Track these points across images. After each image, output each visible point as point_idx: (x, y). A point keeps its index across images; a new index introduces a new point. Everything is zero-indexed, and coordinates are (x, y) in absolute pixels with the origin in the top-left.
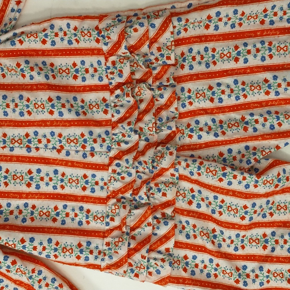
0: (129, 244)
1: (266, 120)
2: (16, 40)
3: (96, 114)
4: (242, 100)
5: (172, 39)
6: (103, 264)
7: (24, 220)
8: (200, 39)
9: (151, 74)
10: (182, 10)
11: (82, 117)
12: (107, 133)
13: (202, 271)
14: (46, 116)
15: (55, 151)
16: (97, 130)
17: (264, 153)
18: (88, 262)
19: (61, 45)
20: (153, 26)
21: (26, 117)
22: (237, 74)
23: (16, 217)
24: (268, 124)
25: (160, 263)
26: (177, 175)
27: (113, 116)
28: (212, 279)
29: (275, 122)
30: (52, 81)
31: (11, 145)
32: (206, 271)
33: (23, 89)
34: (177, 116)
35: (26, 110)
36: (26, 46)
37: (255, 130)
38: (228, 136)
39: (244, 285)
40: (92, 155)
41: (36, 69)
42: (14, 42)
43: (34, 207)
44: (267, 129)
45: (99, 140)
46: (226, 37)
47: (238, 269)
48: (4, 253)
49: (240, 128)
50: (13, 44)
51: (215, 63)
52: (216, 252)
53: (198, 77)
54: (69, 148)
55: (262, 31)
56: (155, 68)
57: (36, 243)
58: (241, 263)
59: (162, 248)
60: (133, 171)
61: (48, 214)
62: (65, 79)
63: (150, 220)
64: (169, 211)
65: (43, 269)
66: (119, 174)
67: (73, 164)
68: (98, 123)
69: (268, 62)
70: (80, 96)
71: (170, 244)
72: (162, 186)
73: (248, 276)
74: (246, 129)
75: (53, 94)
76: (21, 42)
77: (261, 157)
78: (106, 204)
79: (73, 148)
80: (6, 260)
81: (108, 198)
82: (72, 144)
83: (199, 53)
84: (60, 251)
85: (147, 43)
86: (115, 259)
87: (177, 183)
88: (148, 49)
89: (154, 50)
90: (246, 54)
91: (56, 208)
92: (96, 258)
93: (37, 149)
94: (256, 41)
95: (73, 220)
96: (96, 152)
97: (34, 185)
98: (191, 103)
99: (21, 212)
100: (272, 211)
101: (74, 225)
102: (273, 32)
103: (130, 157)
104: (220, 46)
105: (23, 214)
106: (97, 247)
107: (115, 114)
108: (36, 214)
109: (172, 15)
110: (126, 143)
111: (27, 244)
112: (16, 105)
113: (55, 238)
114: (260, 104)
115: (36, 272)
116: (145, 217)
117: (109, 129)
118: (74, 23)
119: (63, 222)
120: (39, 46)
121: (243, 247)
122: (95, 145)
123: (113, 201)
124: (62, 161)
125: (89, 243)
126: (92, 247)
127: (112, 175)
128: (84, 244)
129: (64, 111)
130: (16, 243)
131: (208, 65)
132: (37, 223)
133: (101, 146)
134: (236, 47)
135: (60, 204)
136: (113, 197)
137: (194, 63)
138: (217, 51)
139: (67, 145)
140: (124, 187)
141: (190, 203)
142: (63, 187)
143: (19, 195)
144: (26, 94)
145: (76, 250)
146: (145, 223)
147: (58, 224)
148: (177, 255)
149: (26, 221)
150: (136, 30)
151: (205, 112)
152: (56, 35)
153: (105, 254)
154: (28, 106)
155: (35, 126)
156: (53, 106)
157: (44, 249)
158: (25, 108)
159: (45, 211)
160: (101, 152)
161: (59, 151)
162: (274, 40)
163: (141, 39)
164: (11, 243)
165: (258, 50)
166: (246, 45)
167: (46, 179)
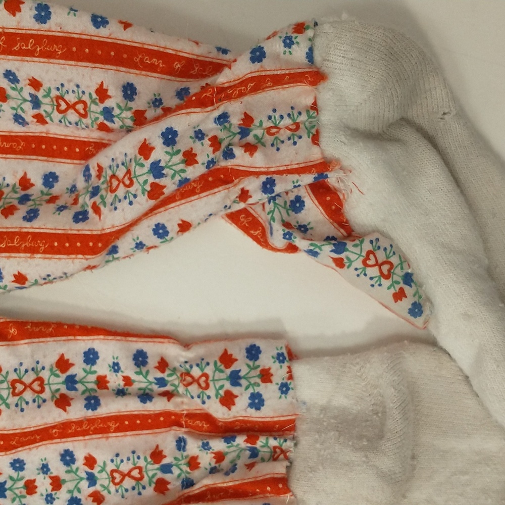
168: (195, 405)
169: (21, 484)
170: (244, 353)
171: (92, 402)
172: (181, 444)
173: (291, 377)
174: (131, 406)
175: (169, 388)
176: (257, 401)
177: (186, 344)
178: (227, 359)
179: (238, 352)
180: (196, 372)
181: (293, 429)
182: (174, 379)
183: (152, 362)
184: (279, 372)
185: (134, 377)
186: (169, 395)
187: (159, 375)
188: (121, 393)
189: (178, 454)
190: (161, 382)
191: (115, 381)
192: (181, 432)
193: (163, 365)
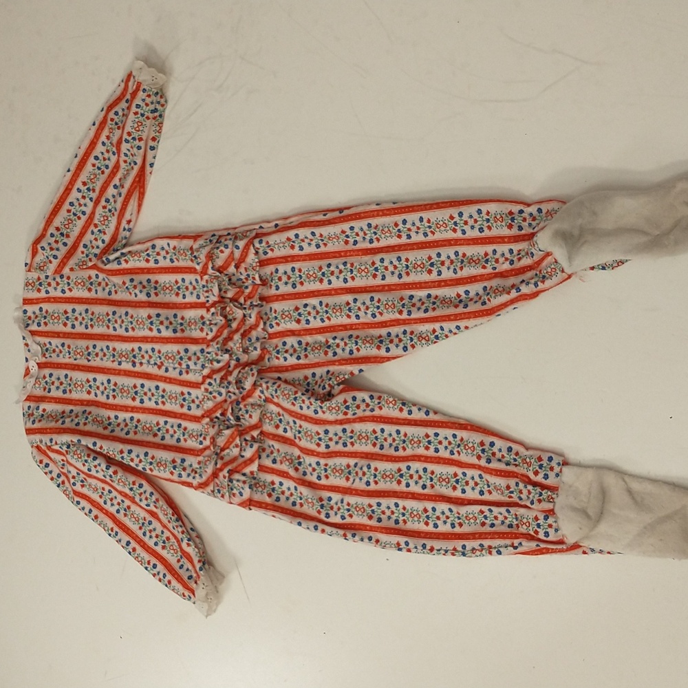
0: (216, 464)
1: (346, 344)
2: (122, 260)
3: (193, 331)
4: (327, 323)
5: (257, 260)
6: (195, 483)
7: (128, 433)
8: (286, 259)
9: (243, 292)
10: (270, 230)
11: (179, 335)
12: (202, 351)
13: (288, 499)
14: (147, 333)
15: (156, 367)
16: (193, 348)
17: (338, 379)
18: (181, 479)
19: (164, 263)
20: (237, 247)
21: (131, 333)
22: (323, 295)
23: (122, 429)
24: (348, 349)
25: (241, 484)
26: (263, 397)
27: (207, 334)
28: (297, 508)
29: (354, 348)
30: (153, 298)
31: (120, 360)
32: (292, 499)
33: (129, 306)
34: (267, 336)
35: (130, 326)
36: (131, 265)
37: (335, 354)
38: (309, 360)
39: (326, 517)
40: (187, 373)
41: (140, 287)
42: (120, 261)
43: (139, 421)
44: (346, 355)
45: (194, 358)
46: (311, 257)
47: (321, 499)
48: (108, 462)
49: (321, 351)
50: (119, 263)
51: (302, 283)
52: (298, 479)
53: (284, 297)
54: (168, 365)
55: (346, 251)
56: (247, 287)
57: (133, 455)
58: (325, 494)
59: (247, 470)
60: (223, 391)
61: (150, 429)
62: (168, 295)
63: (238, 441)
64: (255, 433)
65: (144, 482)
66: (211, 393)
67: (171, 381)
68: (195, 341)
69: (351, 284)
70: (180, 313)
71: (254, 467)
72: (249, 408)
73: (332, 508)
74: (326, 353)
75: (153, 312)
76: (126, 261)
77: (335, 383)
78: (200, 422)
79: (172, 365)
80: (108, 469)
81: (203, 416)
82: (170, 361)
83: (285, 273)
84: (155, 465)
85: (233, 264)
86: (204, 478)
87: (264, 406)
88: (235, 270)
89: (242, 270)
90: (329, 275)
91: (158, 424)
92: (189, 475)
93: (141, 364)
94: (339, 261)
95: (172, 436)
96: (191, 370)
97: (138, 400)
98: (278, 324)
99: (126, 425)
100: (353, 440)
101: (173, 442)
102: (356, 253)
103: (218, 377)
104: (305, 266)
105: (128, 427)
106: (191, 466)
107: (209, 333)
108: (139, 428)
109: (257, 236)
110: (218, 362)
111: (125, 455)
112: (123, 322)
113: (152, 452)
114: (345, 327)
115: (137, 484)
116: (232, 438)
117: (204, 347)
118: (173, 243)
119: (163, 438)
120: (143, 264)
121: (327, 477)
122: (189, 363)
123: (207, 420)
124: (162, 377)
125: (183, 461)
126: (186, 464)
127: (205, 394)
128: (179, 461)
129: (162, 328)
130: (116, 453)
131: (294, 286)
132: (139, 437)
133: (195, 364)
134: (320, 268)
135: (162, 420)
136: (207, 417)
137: (280, 284)
138: (303, 271)
139: (166, 361)
140: (215, 407)
141: (277, 427)
142: (163, 403)
143: (125, 408)
144: (131, 311)
145: (170, 465)
146: (233, 444)
147: (157, 440)
148: (263, 480)
149: (129, 434)
150: (222, 252)
151: (292, 333)
152: (158, 254)
153: (196, 472)
154: (131, 323)
155: (139, 341)
156: (151, 323)
157: (141, 461)
158: (130, 324)
159: (148, 426)
160: (195, 370)
161: (159, 367)
162: (356, 262)
163: (226, 260)
164: (111, 453)
165: (341, 272)
166: (329, 266)
167: (149, 394)
168: (524, 472)
169: (464, 481)
170: (547, 458)
171: (489, 461)
172: (517, 484)
173: (561, 472)
174: (502, 466)
175: (517, 463)
176: (546, 476)
177: (527, 449)
178: (540, 459)
179: (545, 457)
180: (528, 460)
181: (557, 490)
182: (520, 460)
183: (514, 452)
184: (557, 469)
185: (505, 455)
186: (516, 465)
187: (515, 457)
188: (499, 460)
189: (516, 488)
190: (515, 460)
191: (499, 455)
192: (517, 480)
193: (517, 454)
